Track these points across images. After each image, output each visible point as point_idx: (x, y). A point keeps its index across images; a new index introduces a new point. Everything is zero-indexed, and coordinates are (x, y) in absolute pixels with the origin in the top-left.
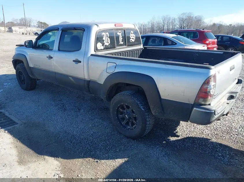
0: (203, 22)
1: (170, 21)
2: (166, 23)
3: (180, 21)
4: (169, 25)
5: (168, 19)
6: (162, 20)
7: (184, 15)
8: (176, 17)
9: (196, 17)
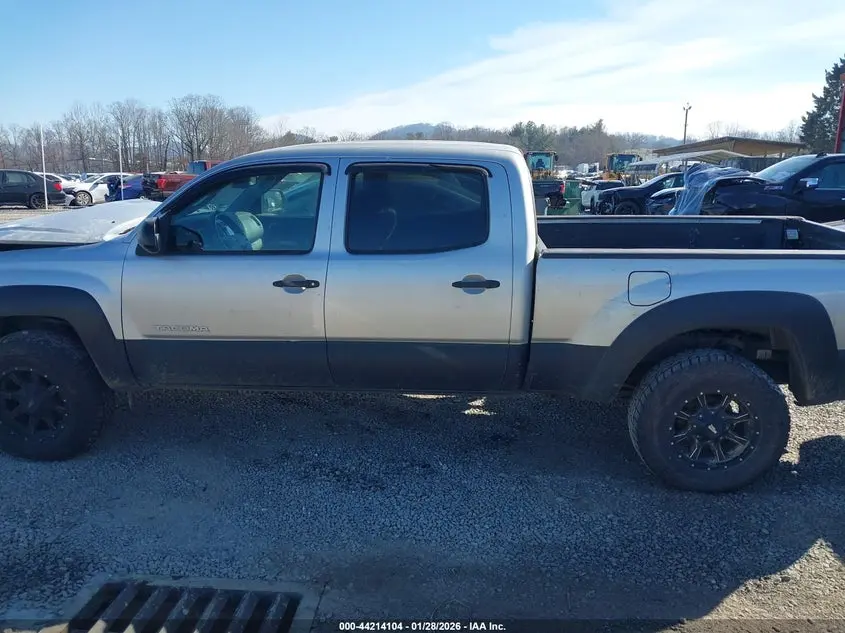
0: (257, 128)
1: (146, 123)
2: (131, 128)
3: (181, 124)
4: (145, 135)
5: (137, 115)
6: (112, 119)
7: (193, 106)
8: (166, 109)
9: (231, 111)
